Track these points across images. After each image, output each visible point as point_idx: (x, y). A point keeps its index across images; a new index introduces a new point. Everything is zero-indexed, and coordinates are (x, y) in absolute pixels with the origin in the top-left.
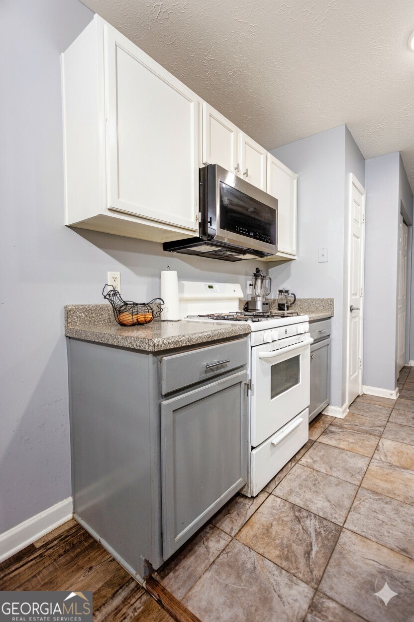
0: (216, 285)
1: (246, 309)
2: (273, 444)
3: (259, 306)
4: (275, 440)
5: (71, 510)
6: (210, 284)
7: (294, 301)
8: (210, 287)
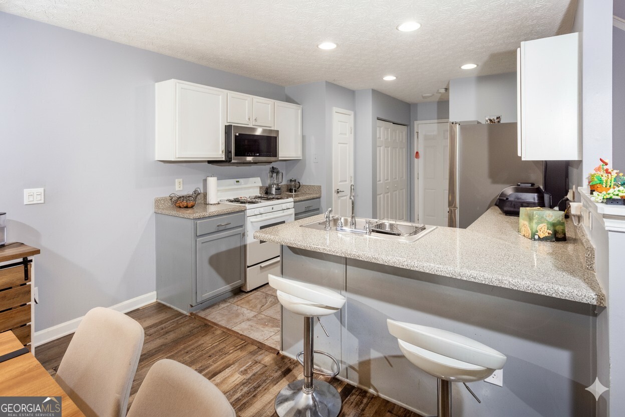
0: (241, 180)
1: (267, 193)
2: (261, 267)
3: (274, 191)
4: (263, 265)
5: (156, 298)
6: (238, 180)
7: (300, 186)
8: (237, 182)
